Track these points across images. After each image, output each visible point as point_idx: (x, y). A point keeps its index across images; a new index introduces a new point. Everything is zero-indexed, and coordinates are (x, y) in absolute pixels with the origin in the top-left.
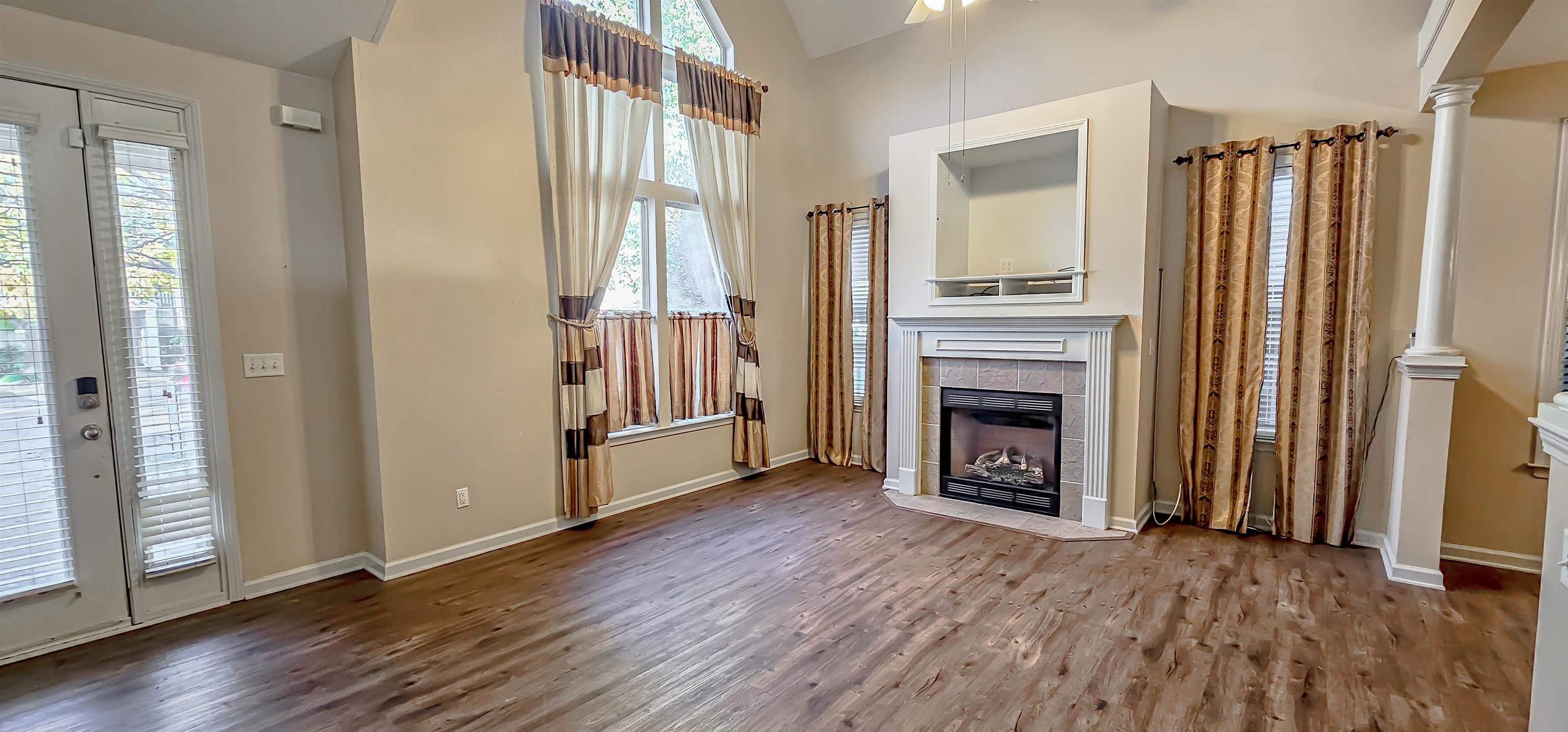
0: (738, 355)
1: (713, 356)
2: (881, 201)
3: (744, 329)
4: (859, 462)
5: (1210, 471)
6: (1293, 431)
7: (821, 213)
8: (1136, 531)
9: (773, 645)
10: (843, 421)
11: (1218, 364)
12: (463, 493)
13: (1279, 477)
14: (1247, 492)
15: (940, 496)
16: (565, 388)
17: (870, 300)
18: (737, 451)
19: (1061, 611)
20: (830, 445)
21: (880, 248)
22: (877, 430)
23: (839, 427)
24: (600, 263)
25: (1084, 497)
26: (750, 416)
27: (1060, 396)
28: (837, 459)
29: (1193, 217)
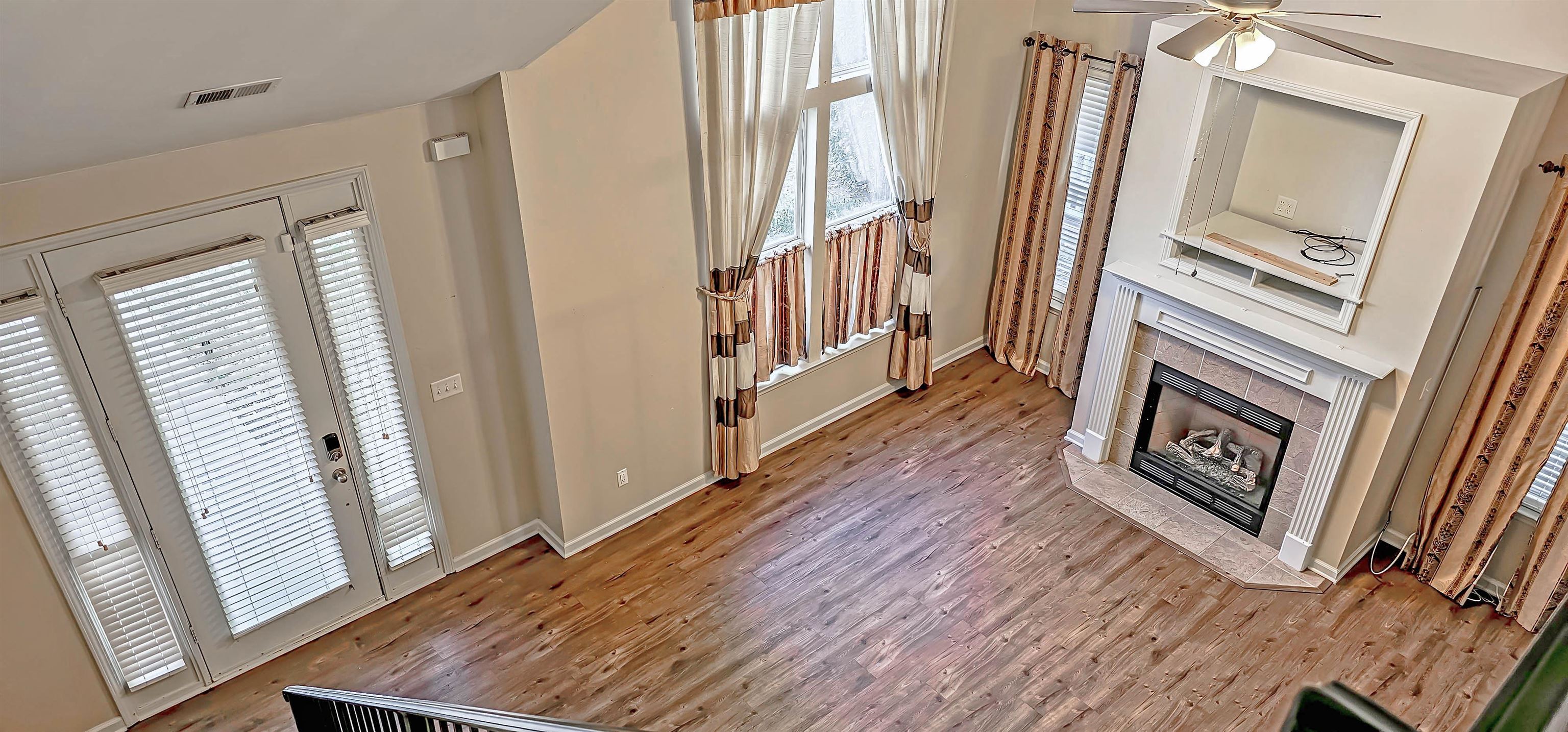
0: (906, 261)
1: (874, 266)
2: (1133, 61)
3: (916, 234)
4: (1046, 370)
5: (1450, 532)
6: (1558, 523)
7: (1046, 45)
8: (1335, 581)
9: (915, 711)
10: (1032, 322)
11: (1501, 429)
12: (623, 473)
13: (1526, 559)
14: (1482, 565)
15: (1130, 470)
16: (714, 362)
17: (1092, 190)
18: (894, 367)
19: (1191, 705)
20: (1012, 343)
21: (1119, 127)
22: (1072, 352)
23: (1027, 329)
24: (754, 223)
25: (1288, 534)
26: (913, 334)
27: (1292, 423)
28: (1017, 363)
29: (1535, 249)
